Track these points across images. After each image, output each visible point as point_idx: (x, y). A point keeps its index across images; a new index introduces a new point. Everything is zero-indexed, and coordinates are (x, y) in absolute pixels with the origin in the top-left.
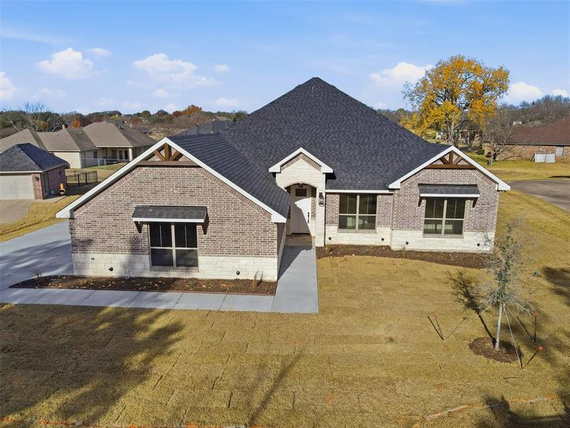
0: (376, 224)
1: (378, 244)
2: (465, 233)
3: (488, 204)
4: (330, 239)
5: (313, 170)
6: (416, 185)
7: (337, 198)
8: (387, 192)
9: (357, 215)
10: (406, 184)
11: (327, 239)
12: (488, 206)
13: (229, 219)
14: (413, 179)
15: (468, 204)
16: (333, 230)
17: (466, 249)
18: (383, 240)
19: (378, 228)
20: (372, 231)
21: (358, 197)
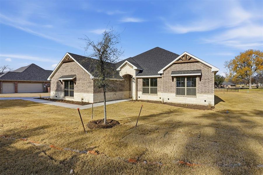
0: (158, 91)
1: (158, 100)
2: (197, 95)
3: (208, 79)
4: (139, 97)
8: (159, 76)
10: (166, 71)
11: (138, 97)
12: (208, 80)
14: (169, 69)
15: (197, 79)
16: (140, 93)
17: (198, 103)
18: (160, 98)
19: (158, 93)
20: (155, 94)
21: (150, 79)
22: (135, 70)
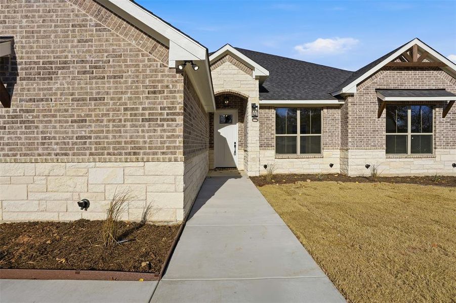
0: (322, 146)
1: (325, 172)
2: (436, 151)
4: (266, 167)
5: (242, 75)
6: (373, 91)
7: (272, 113)
8: (336, 102)
9: (299, 135)
11: (262, 167)
13: (65, 65)
15: (437, 112)
16: (269, 155)
17: (439, 171)
18: (331, 165)
19: (325, 152)
20: (317, 155)
21: (299, 112)
22: (256, 79)
